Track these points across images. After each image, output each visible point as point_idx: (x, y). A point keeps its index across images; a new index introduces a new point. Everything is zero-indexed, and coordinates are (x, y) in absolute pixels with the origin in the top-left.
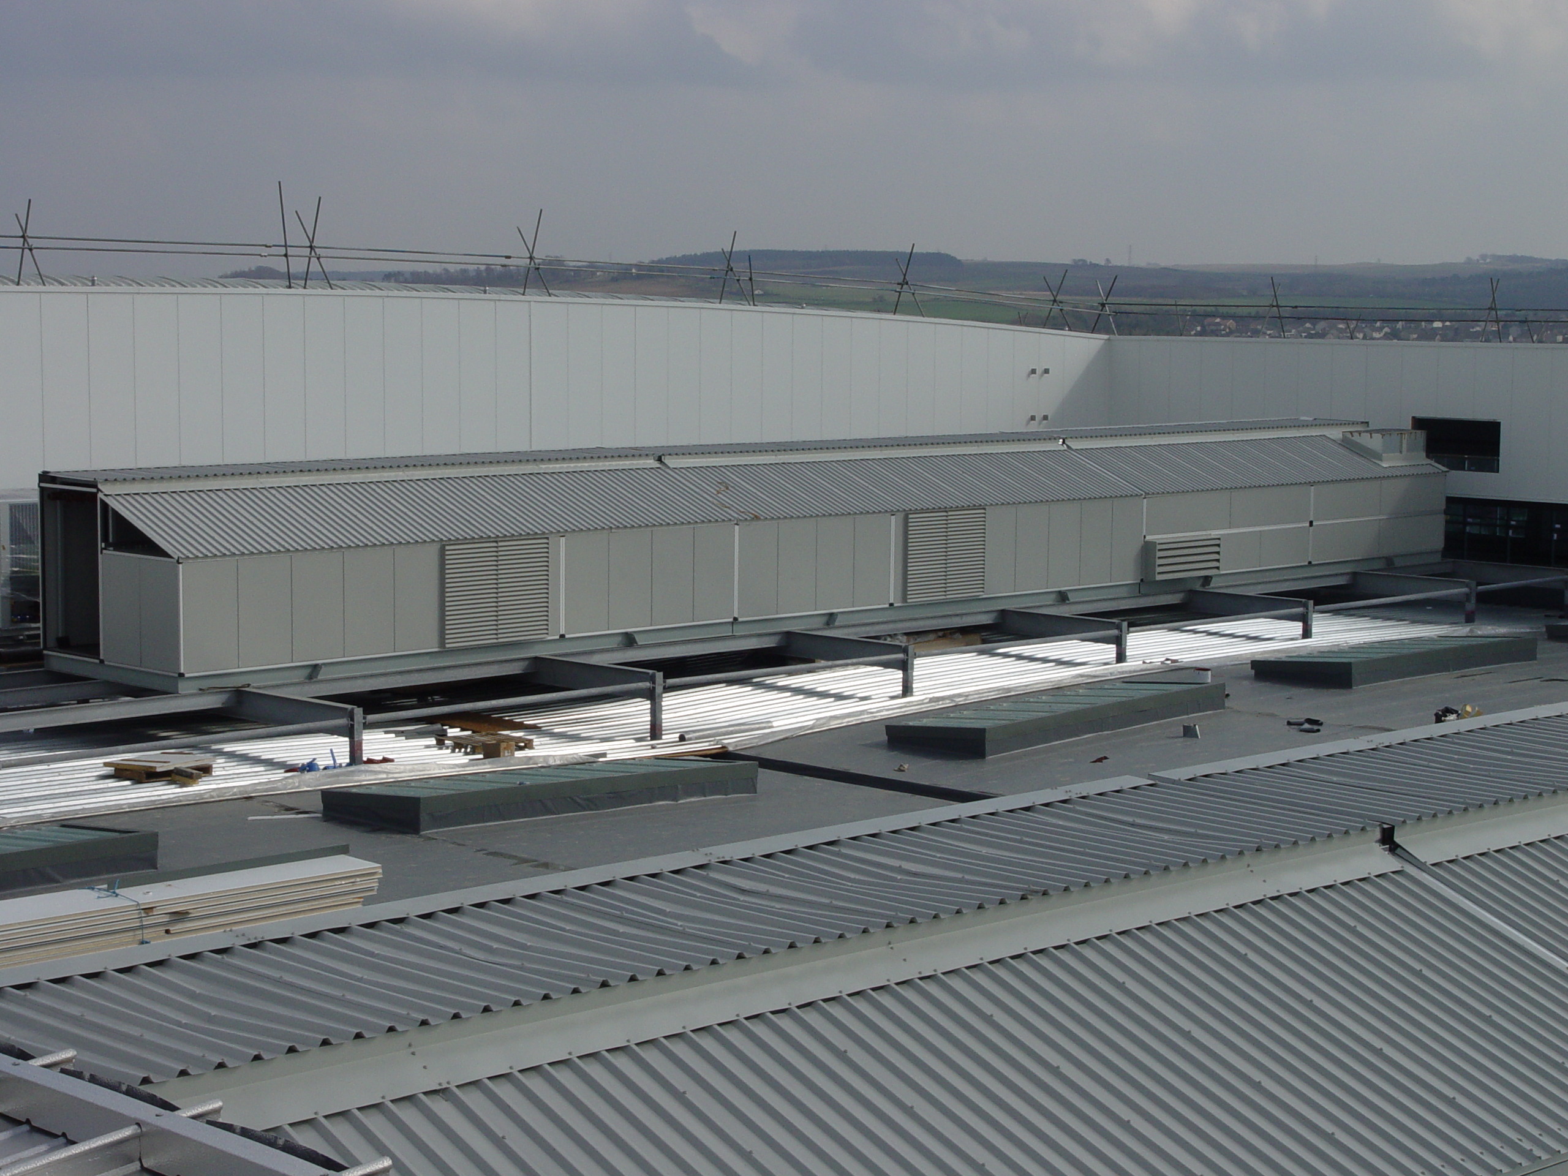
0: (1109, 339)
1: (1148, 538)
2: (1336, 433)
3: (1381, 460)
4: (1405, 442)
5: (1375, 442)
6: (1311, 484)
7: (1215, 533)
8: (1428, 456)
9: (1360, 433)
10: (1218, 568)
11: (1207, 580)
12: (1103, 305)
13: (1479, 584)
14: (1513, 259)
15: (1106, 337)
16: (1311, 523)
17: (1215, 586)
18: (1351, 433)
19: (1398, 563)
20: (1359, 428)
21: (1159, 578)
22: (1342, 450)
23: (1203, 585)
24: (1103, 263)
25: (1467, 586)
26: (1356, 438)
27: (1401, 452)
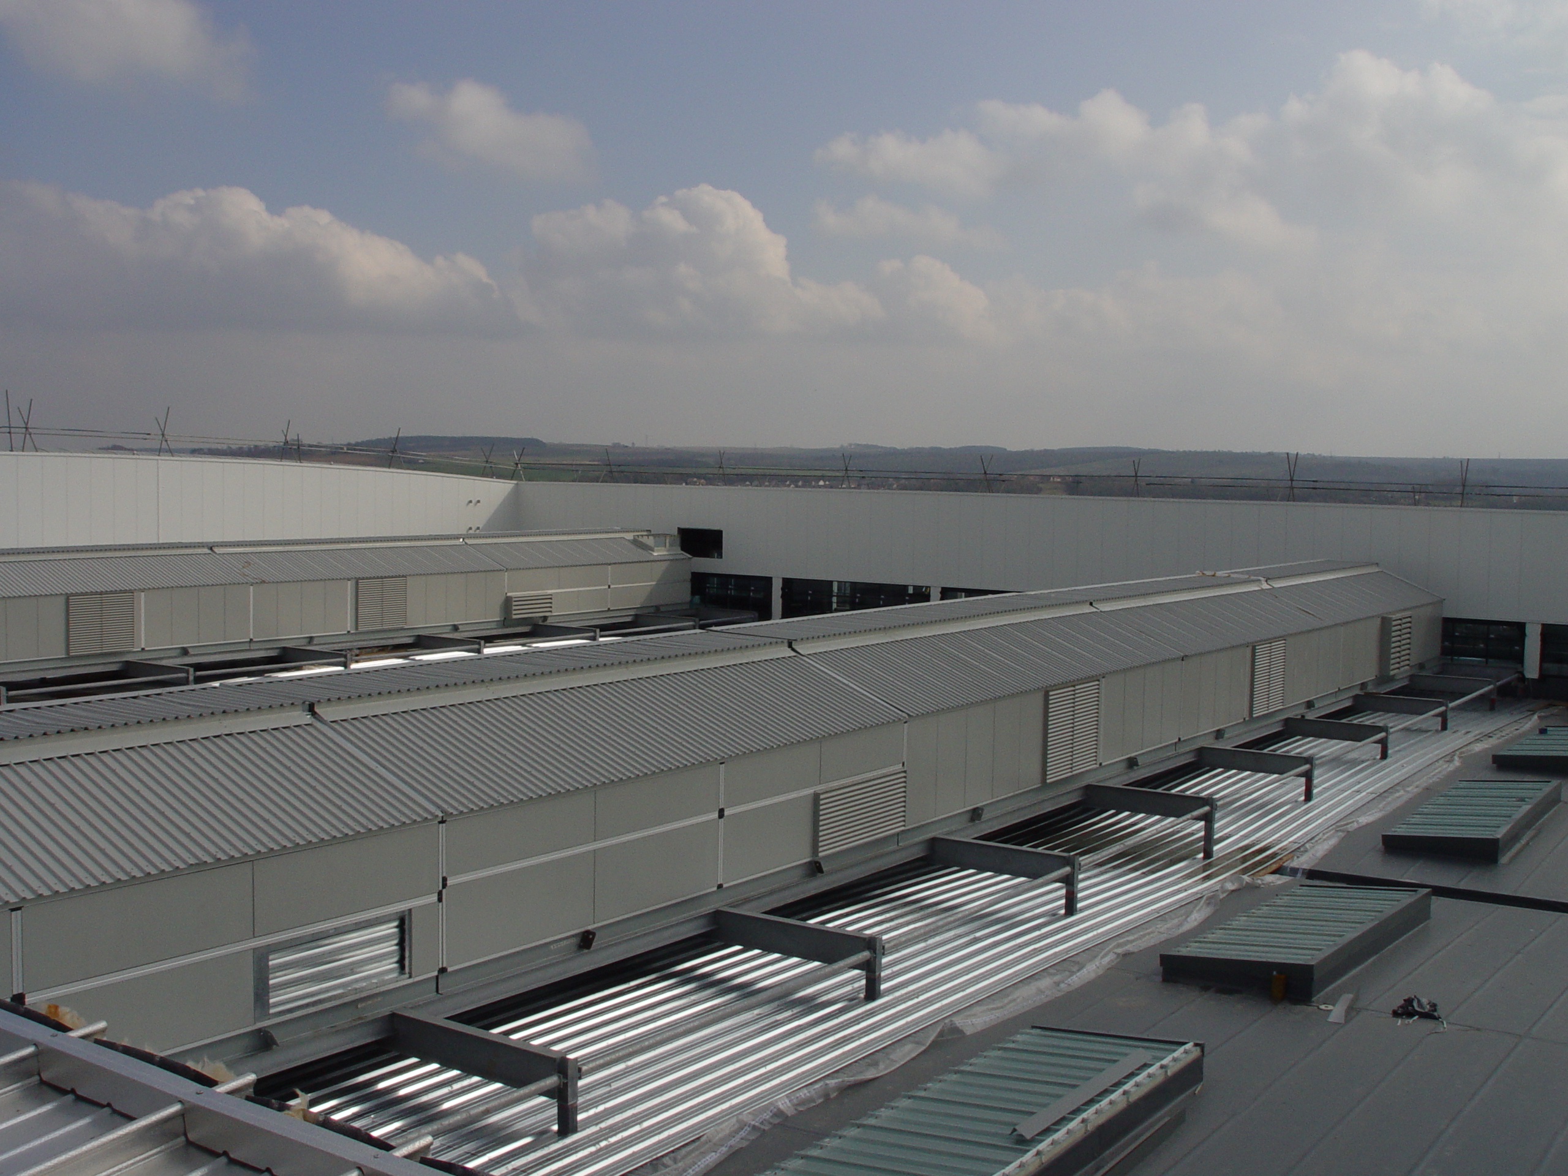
0: (517, 484)
1: (509, 594)
2: (630, 536)
3: (653, 551)
4: (667, 541)
5: (650, 541)
6: (610, 564)
7: (550, 592)
8: (683, 549)
9: (642, 536)
10: (551, 611)
11: (545, 618)
12: (517, 464)
13: (700, 620)
14: (867, 446)
15: (515, 482)
16: (609, 587)
17: (549, 622)
18: (638, 536)
19: (662, 609)
20: (645, 533)
21: (514, 617)
22: (632, 546)
23: (544, 621)
24: (630, 445)
25: (694, 621)
26: (640, 539)
27: (665, 546)
